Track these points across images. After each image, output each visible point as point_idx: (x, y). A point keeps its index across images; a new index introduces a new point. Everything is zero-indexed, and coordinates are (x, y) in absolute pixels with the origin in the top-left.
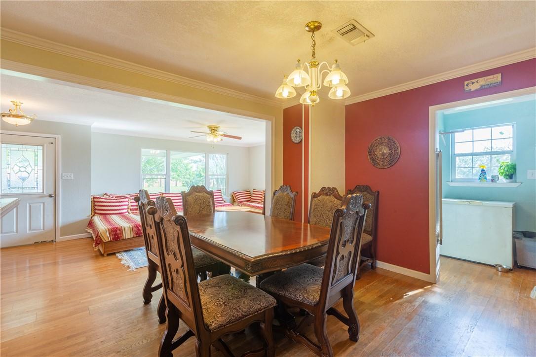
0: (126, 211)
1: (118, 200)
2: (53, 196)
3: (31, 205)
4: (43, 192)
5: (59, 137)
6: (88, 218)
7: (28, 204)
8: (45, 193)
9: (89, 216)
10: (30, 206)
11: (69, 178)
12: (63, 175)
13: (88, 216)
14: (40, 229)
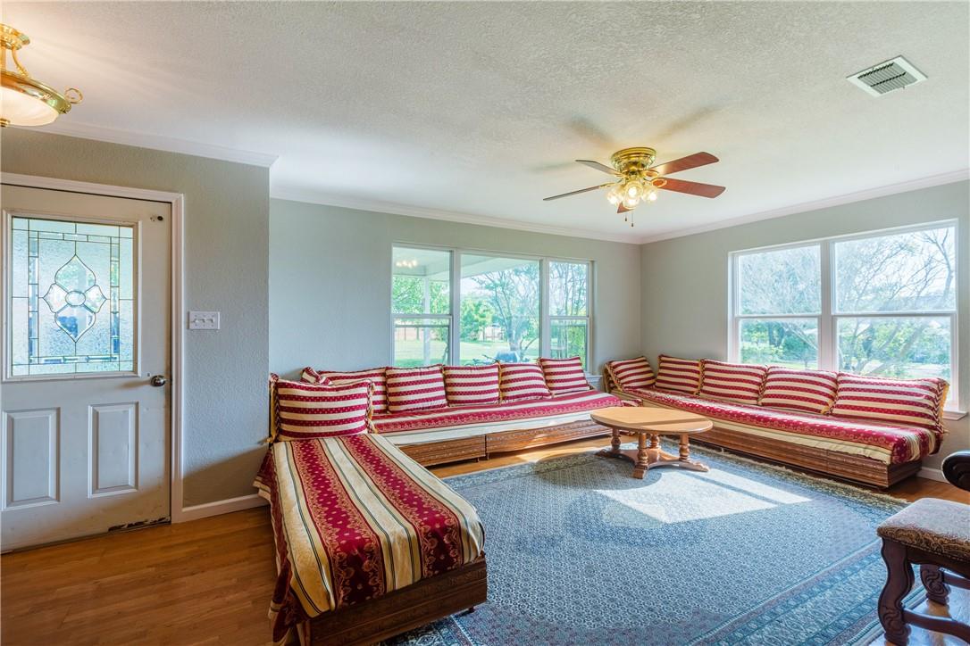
0: (362, 423)
1: (342, 393)
2: (164, 382)
3: (101, 410)
4: (135, 370)
5: (180, 200)
6: (259, 446)
7: (90, 410)
8: (140, 375)
9: (266, 441)
10: (96, 416)
11: (208, 326)
12: (192, 318)
13: (261, 443)
14: (127, 486)
